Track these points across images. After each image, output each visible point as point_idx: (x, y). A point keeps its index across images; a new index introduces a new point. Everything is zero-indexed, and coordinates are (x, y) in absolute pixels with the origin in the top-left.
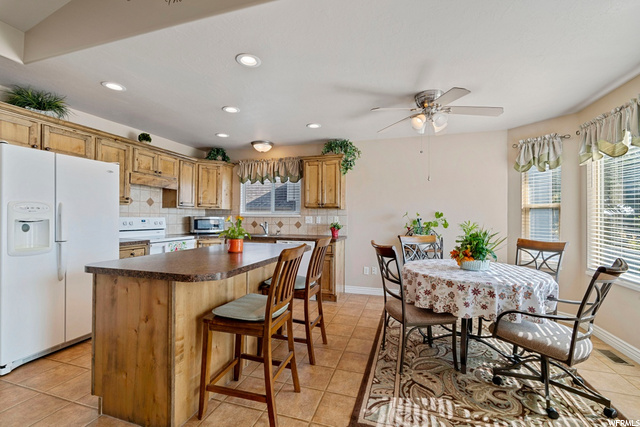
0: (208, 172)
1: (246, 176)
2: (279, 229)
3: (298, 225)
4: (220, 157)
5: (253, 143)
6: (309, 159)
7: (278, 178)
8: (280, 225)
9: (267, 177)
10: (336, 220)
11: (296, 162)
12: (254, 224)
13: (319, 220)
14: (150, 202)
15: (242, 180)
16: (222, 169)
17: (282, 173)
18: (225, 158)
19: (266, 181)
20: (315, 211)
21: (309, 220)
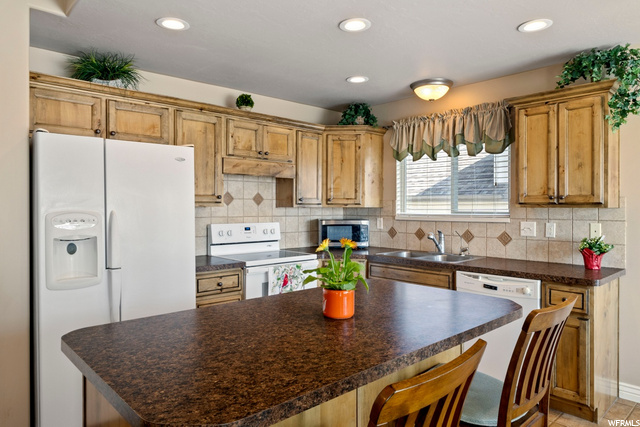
0: (342, 147)
1: (405, 147)
2: (464, 244)
3: (505, 239)
4: (360, 119)
5: (413, 86)
6: (528, 102)
7: (462, 148)
8: (468, 236)
9: (442, 146)
10: (597, 232)
11: (500, 111)
12: (420, 234)
13: (553, 231)
14: (258, 199)
15: (398, 156)
16: (364, 138)
17: (470, 136)
18: (369, 120)
19: (441, 155)
20: (543, 212)
21: (530, 228)
